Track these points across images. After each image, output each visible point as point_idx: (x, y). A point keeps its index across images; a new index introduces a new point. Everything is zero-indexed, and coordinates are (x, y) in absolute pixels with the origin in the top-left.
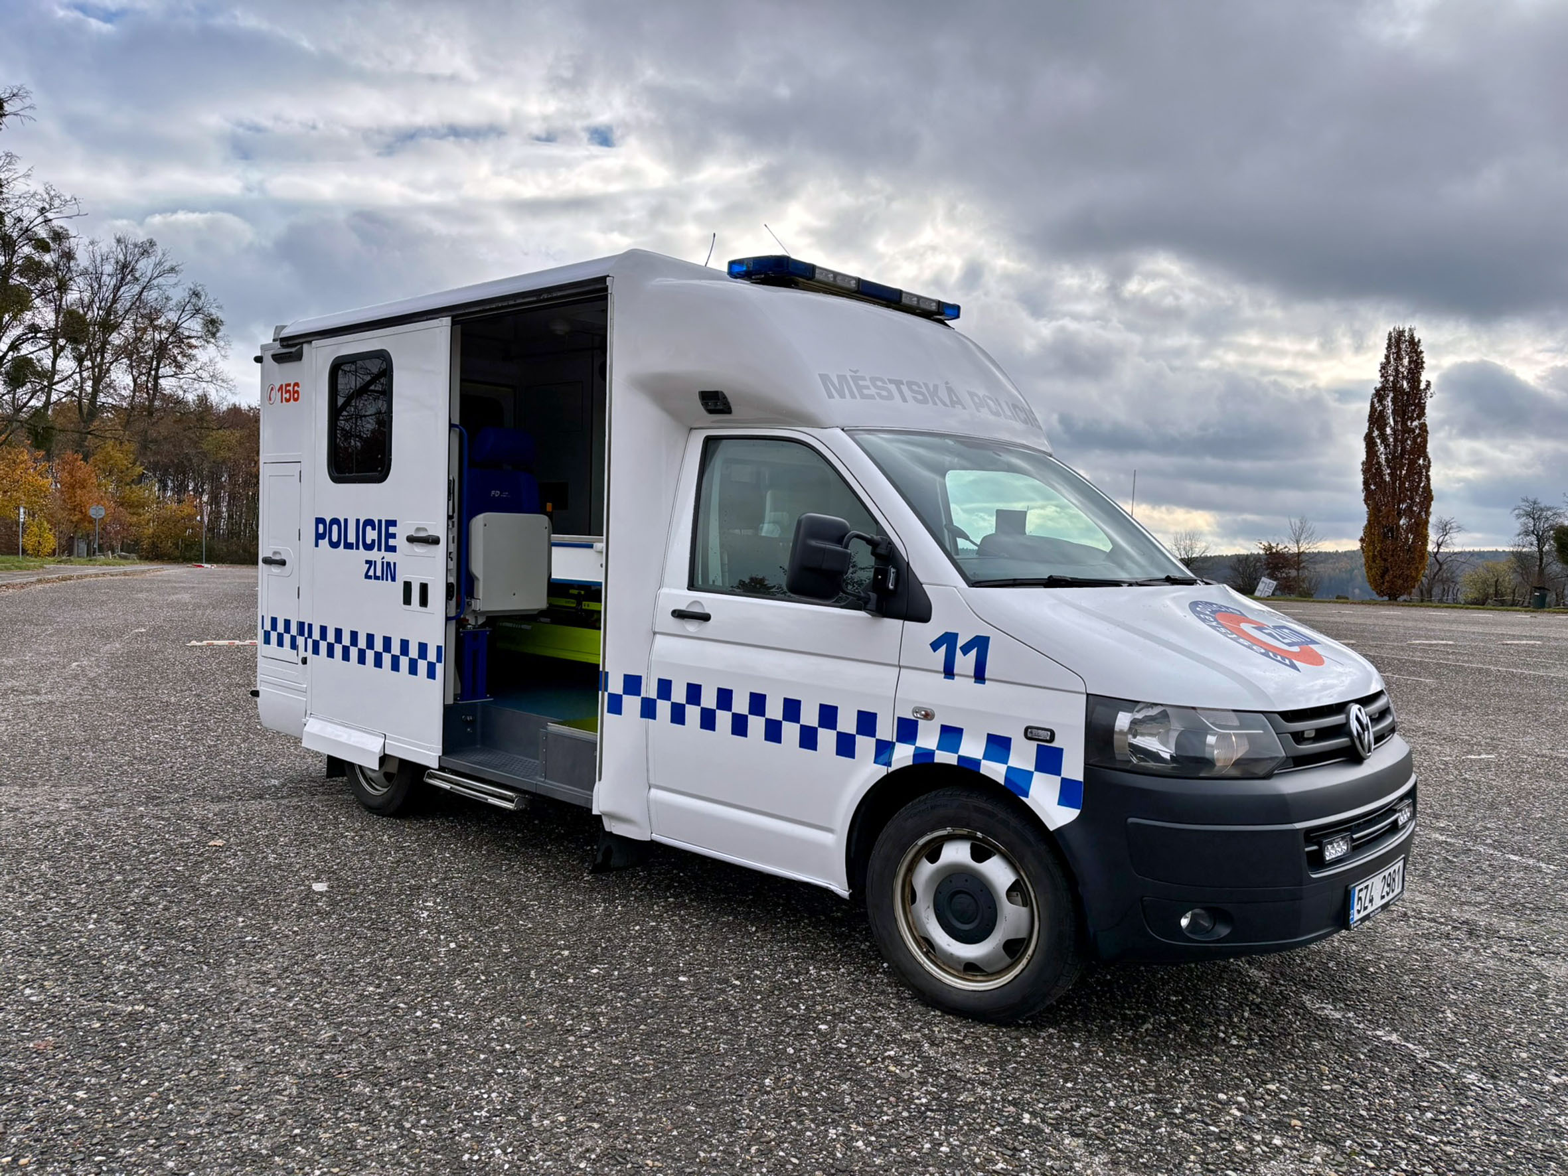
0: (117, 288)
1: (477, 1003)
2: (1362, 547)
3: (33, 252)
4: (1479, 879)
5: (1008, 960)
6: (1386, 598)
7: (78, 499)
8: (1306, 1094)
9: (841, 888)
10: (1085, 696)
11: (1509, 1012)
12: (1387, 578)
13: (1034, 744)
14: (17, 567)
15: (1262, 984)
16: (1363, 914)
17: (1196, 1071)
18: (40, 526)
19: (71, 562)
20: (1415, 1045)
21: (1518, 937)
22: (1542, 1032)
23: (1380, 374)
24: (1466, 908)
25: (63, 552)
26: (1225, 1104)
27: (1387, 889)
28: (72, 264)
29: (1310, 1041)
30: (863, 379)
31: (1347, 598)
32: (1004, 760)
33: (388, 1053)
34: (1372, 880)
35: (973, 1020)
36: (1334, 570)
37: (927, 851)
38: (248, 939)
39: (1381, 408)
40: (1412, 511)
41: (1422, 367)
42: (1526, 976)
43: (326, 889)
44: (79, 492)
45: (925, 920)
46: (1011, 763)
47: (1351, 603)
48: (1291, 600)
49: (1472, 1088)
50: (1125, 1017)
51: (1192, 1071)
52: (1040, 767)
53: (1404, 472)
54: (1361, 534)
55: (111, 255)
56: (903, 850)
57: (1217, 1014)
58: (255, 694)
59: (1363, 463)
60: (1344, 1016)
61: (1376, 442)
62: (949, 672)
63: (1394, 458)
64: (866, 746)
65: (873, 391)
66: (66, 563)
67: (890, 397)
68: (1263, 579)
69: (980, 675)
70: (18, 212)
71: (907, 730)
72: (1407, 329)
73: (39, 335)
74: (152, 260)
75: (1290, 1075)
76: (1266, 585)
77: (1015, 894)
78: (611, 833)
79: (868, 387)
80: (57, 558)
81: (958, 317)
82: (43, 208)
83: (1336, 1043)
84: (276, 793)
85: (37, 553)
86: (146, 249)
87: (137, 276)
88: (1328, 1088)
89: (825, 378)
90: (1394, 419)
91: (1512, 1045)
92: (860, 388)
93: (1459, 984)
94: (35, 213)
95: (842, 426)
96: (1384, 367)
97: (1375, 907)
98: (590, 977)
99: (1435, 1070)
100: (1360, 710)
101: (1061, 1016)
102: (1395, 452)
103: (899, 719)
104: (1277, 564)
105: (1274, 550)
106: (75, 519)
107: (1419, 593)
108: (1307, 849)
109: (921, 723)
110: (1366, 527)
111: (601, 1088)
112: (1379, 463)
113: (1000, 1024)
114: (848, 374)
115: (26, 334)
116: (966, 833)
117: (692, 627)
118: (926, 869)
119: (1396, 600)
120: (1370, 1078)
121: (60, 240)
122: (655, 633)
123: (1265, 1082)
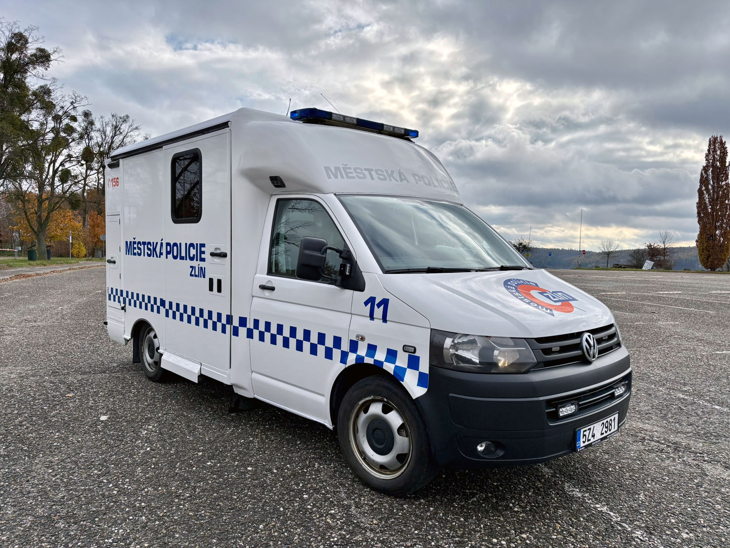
0: (113, 137)
1: (142, 480)
2: (697, 245)
3: (70, 122)
4: (692, 419)
5: (399, 465)
6: (709, 270)
7: (96, 232)
8: (541, 540)
9: (329, 424)
10: (430, 330)
11: (676, 495)
12: (710, 260)
13: (407, 354)
14: (66, 263)
15: (547, 476)
16: (587, 443)
17: (488, 525)
18: (79, 244)
19: (92, 260)
20: (614, 513)
21: (701, 452)
22: (690, 507)
23: (705, 159)
24: (679, 435)
25: (90, 256)
26: (495, 545)
27: (605, 429)
28: (93, 127)
29: (558, 509)
30: (350, 168)
31: (690, 270)
32: (394, 362)
33: (83, 506)
34: (594, 425)
35: (384, 494)
36: (688, 256)
37: (364, 408)
38: (55, 444)
39: (706, 176)
40: (722, 227)
41: (727, 155)
42: (695, 474)
43: (106, 419)
44: (96, 229)
45: (362, 443)
46: (397, 364)
47: (692, 272)
48: (661, 271)
49: (636, 539)
50: (464, 494)
51: (486, 525)
52: (410, 366)
53: (718, 207)
54: (697, 238)
55: (110, 122)
56: (353, 408)
57: (514, 493)
58: (106, 323)
59: (697, 203)
60: (583, 496)
61: (704, 193)
62: (372, 317)
63: (713, 199)
64: (337, 353)
65: (354, 174)
66: (90, 261)
67: (365, 177)
68: (647, 261)
69: (385, 319)
70: (62, 104)
71: (354, 346)
72: (719, 137)
73: (72, 159)
74: (128, 124)
75: (538, 529)
76: (648, 264)
77: (402, 430)
78: (237, 394)
79: (352, 173)
80: (86, 258)
81: (417, 136)
82: (72, 102)
83: (571, 511)
84: (111, 370)
85: (78, 256)
86: (125, 119)
87: (121, 131)
88: (555, 537)
89: (327, 169)
90: (713, 181)
91: (669, 514)
92: (347, 173)
93: (655, 478)
94: (69, 104)
95: (335, 192)
96: (707, 156)
97: (596, 439)
98: (205, 466)
99: (619, 528)
100: (589, 336)
101: (431, 492)
102: (714, 197)
103: (350, 340)
104: (654, 254)
105: (653, 247)
106: (95, 241)
107: (727, 267)
108: (547, 411)
109: (360, 343)
110: (699, 235)
111: (176, 528)
112: (705, 203)
113: (396, 497)
114: (341, 167)
115: (66, 159)
116: (380, 399)
117: (267, 293)
118: (363, 416)
119: (714, 270)
120: (581, 532)
121: (88, 116)
122: (253, 296)
123: (521, 533)
